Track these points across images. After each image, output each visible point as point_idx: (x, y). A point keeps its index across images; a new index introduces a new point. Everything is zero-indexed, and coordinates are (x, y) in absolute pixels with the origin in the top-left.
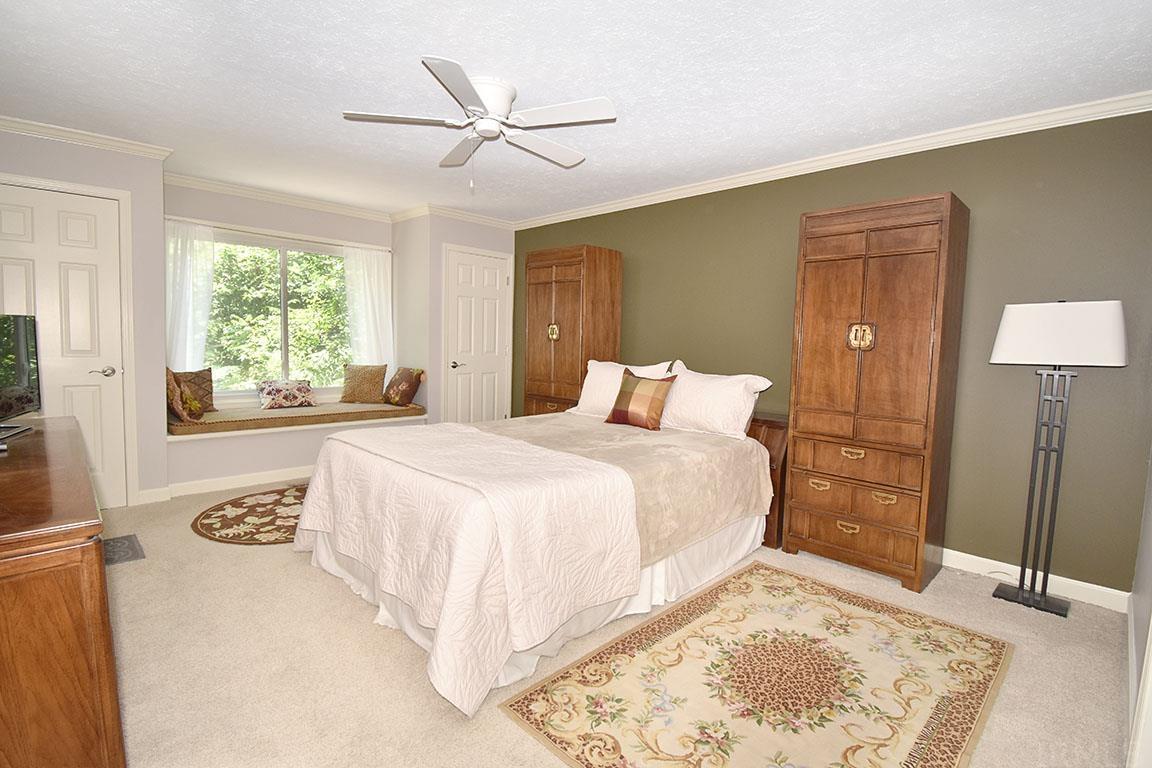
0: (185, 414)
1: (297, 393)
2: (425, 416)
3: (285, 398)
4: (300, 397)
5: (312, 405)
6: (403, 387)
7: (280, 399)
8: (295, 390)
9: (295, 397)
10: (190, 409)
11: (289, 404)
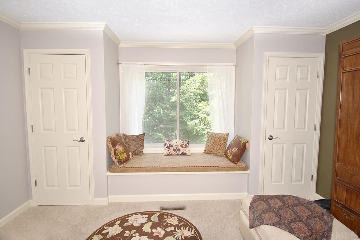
0: (116, 161)
1: (180, 148)
2: (248, 172)
3: (174, 150)
4: (181, 150)
5: (187, 155)
6: (235, 150)
7: (171, 151)
8: (179, 146)
9: (179, 150)
10: (119, 159)
11: (176, 153)
